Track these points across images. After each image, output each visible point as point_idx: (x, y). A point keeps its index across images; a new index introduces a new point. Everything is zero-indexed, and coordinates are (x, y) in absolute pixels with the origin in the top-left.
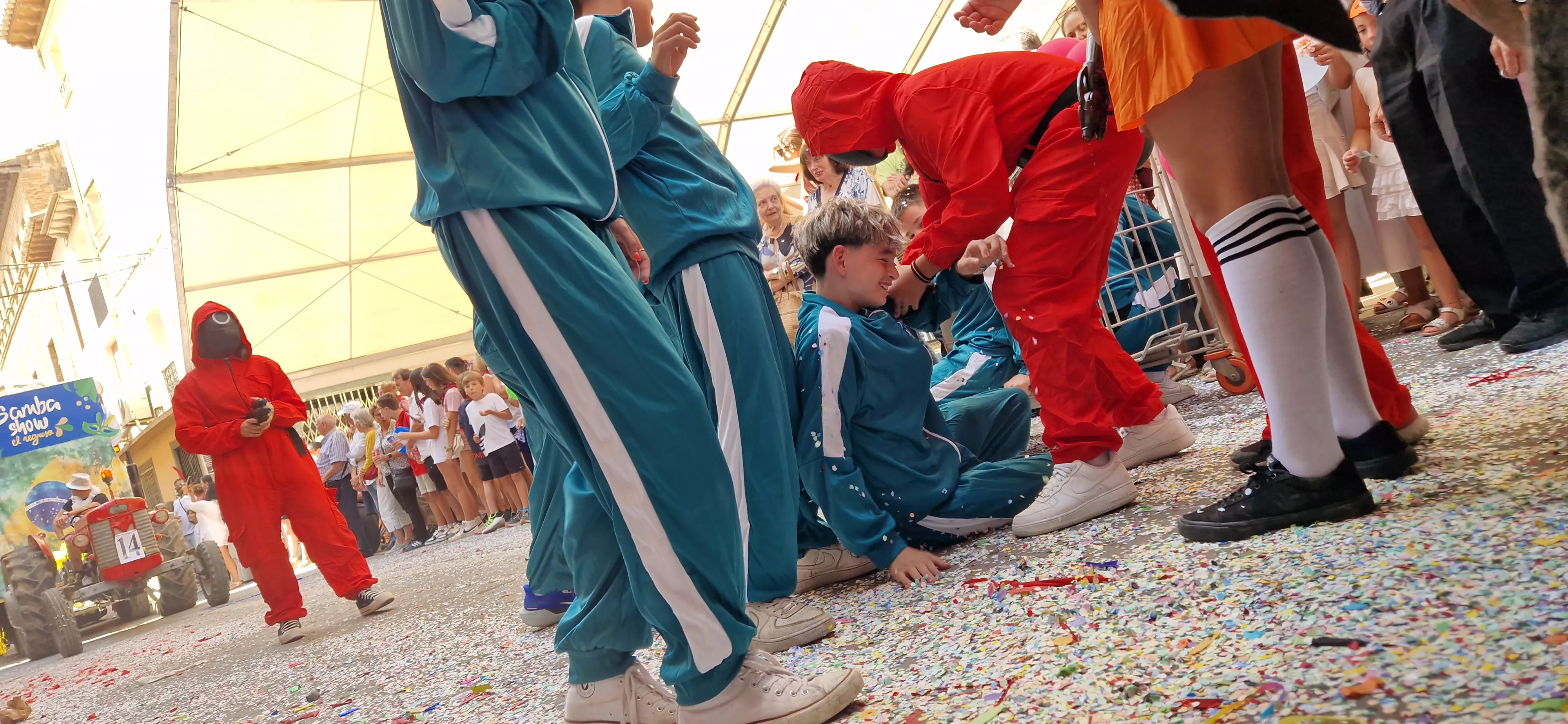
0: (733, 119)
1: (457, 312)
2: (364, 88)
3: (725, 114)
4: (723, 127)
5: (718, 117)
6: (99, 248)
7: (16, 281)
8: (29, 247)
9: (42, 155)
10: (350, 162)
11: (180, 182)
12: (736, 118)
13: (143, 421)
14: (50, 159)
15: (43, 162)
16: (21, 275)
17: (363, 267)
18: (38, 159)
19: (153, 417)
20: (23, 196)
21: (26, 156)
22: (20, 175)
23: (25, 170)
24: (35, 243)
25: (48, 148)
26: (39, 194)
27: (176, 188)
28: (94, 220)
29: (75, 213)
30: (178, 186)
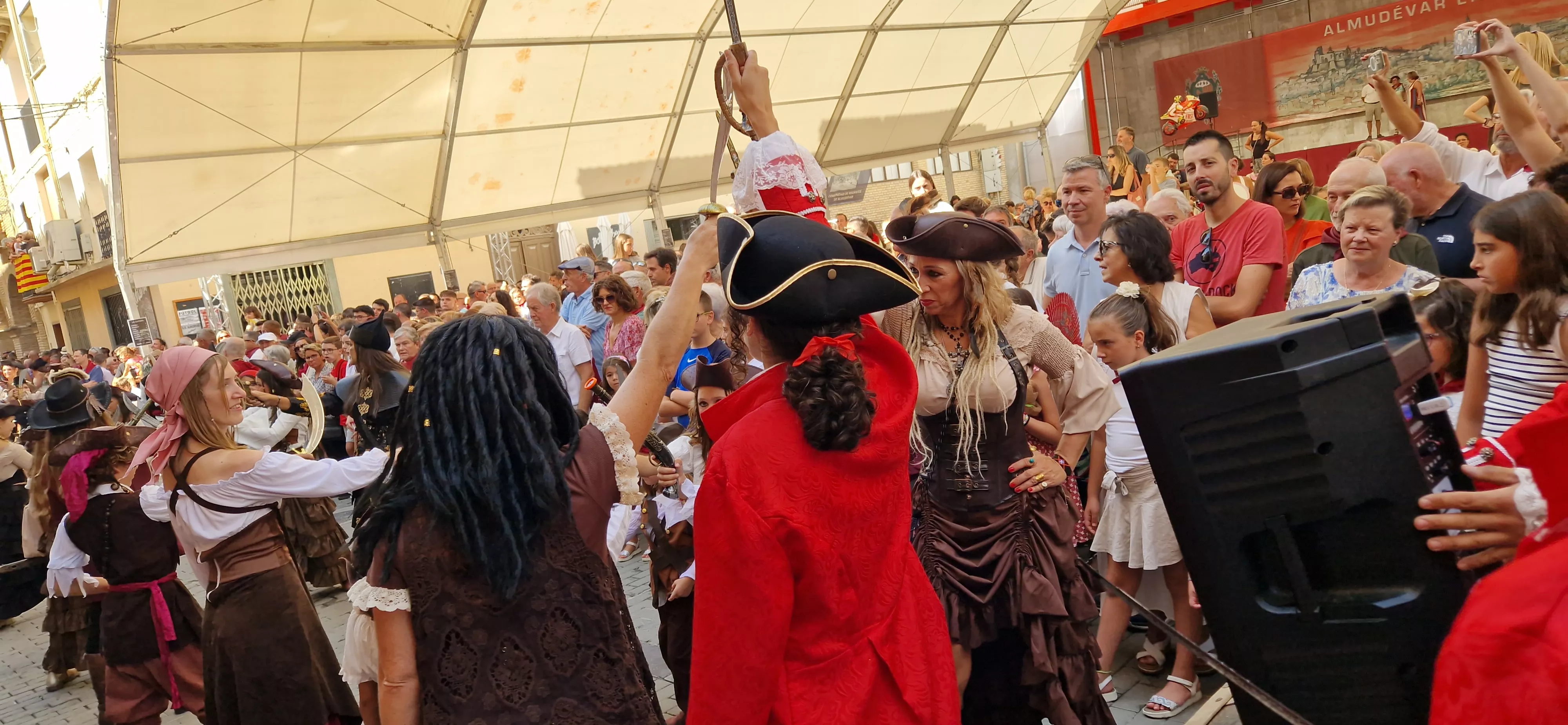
0: (708, 36)
1: (404, 206)
3: (701, 30)
4: (697, 42)
5: (694, 30)
6: (33, 74)
10: (302, 47)
11: (119, 54)
12: (711, 35)
13: (71, 262)
17: (310, 153)
19: (82, 259)
27: (115, 60)
28: (30, 44)
29: (9, 32)
30: (117, 57)
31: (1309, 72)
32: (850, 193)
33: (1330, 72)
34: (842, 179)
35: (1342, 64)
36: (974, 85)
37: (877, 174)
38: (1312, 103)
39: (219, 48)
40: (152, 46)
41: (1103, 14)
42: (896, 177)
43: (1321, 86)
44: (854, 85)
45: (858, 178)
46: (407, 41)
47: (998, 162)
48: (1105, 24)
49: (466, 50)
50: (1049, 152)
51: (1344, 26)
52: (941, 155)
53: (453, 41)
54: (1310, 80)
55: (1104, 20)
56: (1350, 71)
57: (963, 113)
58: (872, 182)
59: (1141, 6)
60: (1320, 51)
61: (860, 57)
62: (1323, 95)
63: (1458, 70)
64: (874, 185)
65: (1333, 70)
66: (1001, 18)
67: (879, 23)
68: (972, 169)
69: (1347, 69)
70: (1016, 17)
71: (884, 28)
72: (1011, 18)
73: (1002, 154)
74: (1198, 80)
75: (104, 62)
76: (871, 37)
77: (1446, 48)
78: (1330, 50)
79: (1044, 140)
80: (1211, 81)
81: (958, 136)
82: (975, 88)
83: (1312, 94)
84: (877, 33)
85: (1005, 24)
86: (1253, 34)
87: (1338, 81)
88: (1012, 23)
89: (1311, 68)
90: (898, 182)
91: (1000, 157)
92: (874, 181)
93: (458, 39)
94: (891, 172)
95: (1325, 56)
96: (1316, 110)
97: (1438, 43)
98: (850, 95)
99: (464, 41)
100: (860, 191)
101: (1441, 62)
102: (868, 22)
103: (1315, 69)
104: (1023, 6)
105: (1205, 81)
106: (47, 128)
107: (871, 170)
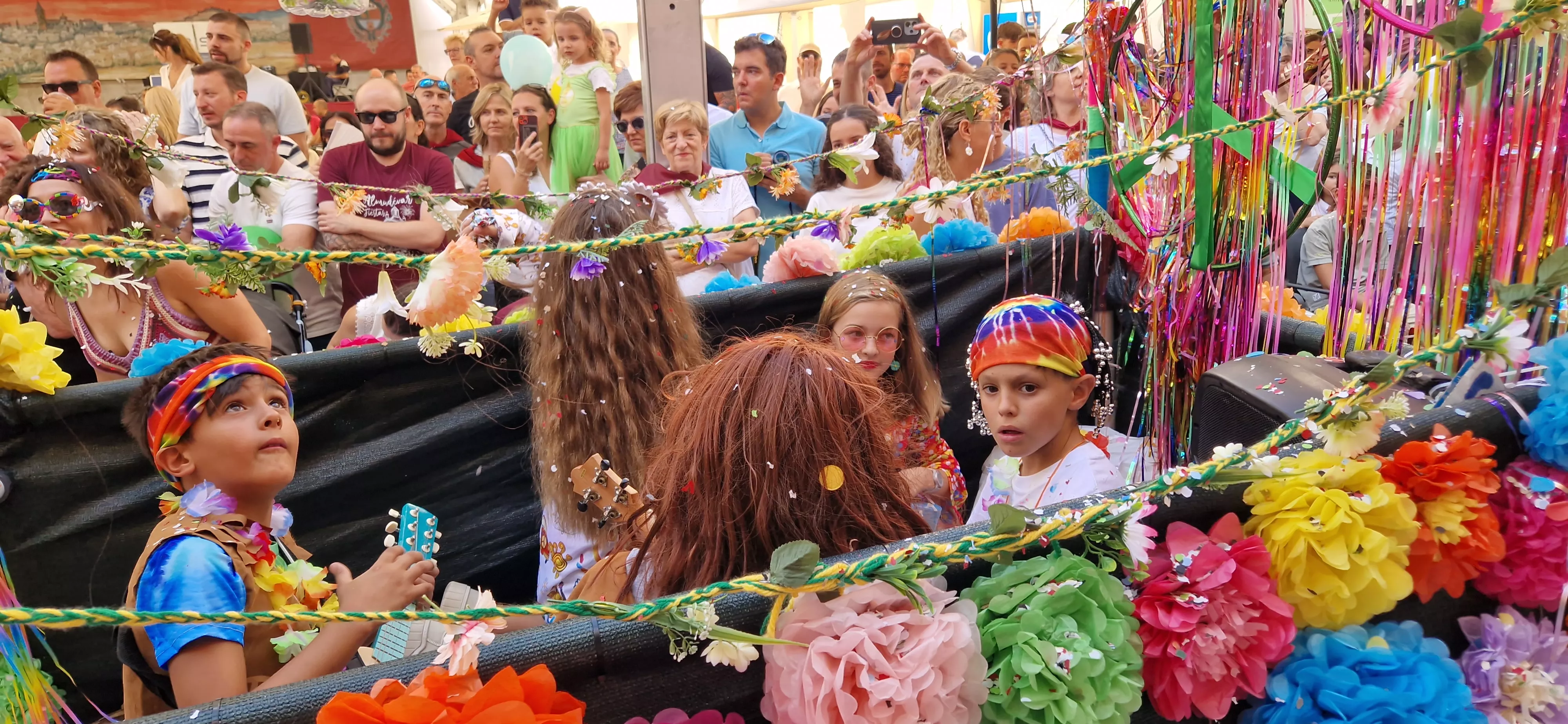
63: (36, 57)
77: (19, 32)
97: (9, 24)
101: (16, 45)
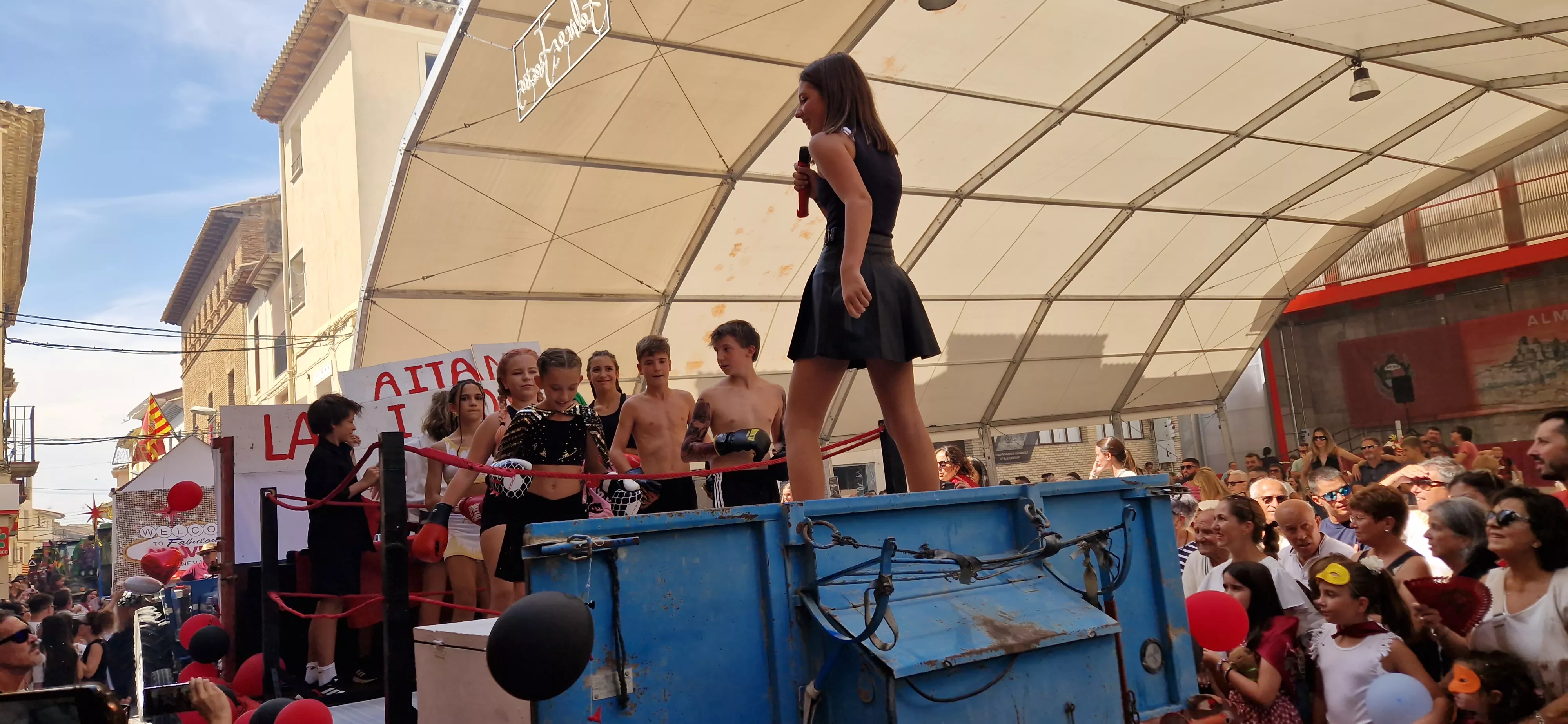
2: (555, 237)
6: (293, 310)
7: (215, 308)
8: (233, 289)
9: (263, 205)
10: (528, 297)
11: (376, 297)
14: (269, 211)
15: (263, 212)
16: (220, 306)
18: (259, 209)
20: (239, 239)
21: (250, 204)
22: (241, 222)
23: (246, 218)
24: (239, 286)
25: (270, 201)
26: (253, 241)
27: (372, 301)
28: (295, 285)
29: (279, 273)
30: (374, 299)
31: (1514, 362)
32: (1017, 453)
33: (1538, 363)
34: (1008, 438)
35: (1552, 355)
36: (1149, 355)
37: (1044, 437)
38: (1519, 393)
39: (459, 294)
40: (404, 291)
41: (1283, 293)
42: (1063, 440)
43: (1528, 376)
44: (1026, 350)
45: (1025, 439)
46: (619, 295)
47: (1172, 433)
48: (1285, 304)
49: (669, 304)
50: (1227, 425)
51: (1549, 316)
52: (1112, 422)
53: (658, 295)
54: (1515, 369)
55: (1284, 300)
56: (1560, 363)
57: (1136, 382)
58: (1040, 444)
59: (1324, 288)
60: (1524, 341)
61: (1034, 323)
62: (1531, 386)
64: (1041, 447)
65: (1541, 361)
66: (1177, 293)
67: (1054, 293)
68: (1143, 438)
69: (1558, 360)
70: (1193, 293)
71: (1058, 297)
72: (1188, 293)
73: (1176, 424)
74: (1388, 362)
75: (362, 303)
76: (1045, 305)
78: (1536, 341)
79: (1221, 413)
80: (1402, 364)
81: (1131, 404)
82: (1149, 358)
83: (1519, 384)
84: (1051, 303)
85: (1181, 299)
86: (1446, 319)
87: (1548, 372)
88: (1188, 299)
89: (1515, 358)
90: (1066, 445)
91: (1174, 428)
92: (1041, 442)
93: (663, 294)
94: (1059, 437)
95: (1532, 346)
96: (1524, 400)
98: (1021, 360)
99: (668, 296)
100: (1027, 453)
102: (1043, 292)
103: (1520, 358)
104: (1201, 283)
105: (1395, 365)
106: (295, 357)
107: (1038, 432)
